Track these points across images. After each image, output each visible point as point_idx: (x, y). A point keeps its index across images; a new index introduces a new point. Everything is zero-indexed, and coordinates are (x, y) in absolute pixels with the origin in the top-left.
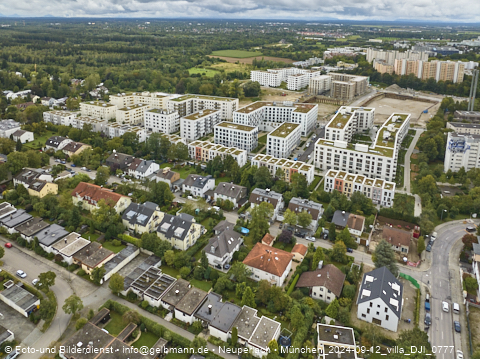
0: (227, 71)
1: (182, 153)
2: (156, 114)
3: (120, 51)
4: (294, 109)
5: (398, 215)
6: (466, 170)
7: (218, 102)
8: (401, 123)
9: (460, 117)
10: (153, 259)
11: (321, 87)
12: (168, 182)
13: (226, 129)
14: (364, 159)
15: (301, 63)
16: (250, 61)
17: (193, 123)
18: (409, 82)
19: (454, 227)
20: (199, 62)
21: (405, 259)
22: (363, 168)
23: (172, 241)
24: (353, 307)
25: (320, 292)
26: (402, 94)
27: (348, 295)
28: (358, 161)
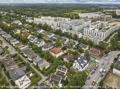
3: (50, 9)
13: (63, 24)
17: (56, 23)
22: (97, 35)
23: (37, 45)
25: (65, 60)
28: (95, 33)
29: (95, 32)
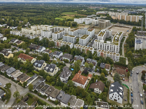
0: (67, 19)
1: (53, 44)
2: (45, 32)
4: (87, 30)
5: (121, 64)
6: (142, 49)
7: (64, 28)
8: (121, 35)
9: (139, 33)
10: (43, 79)
11: (96, 24)
12: (48, 53)
13: (66, 36)
14: (110, 46)
15: (89, 16)
16: (74, 16)
17: (56, 35)
18: (122, 22)
19: (139, 68)
20: (58, 16)
21: (124, 79)
22: (109, 49)
23: (49, 73)
24: (107, 95)
25: (97, 90)
26: (120, 25)
27: (106, 91)
28: (108, 46)
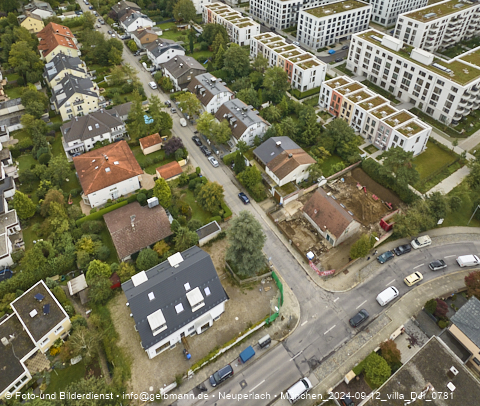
14: (416, 75)
21: (310, 255)
22: (411, 88)
28: (406, 74)
29: (408, 70)
